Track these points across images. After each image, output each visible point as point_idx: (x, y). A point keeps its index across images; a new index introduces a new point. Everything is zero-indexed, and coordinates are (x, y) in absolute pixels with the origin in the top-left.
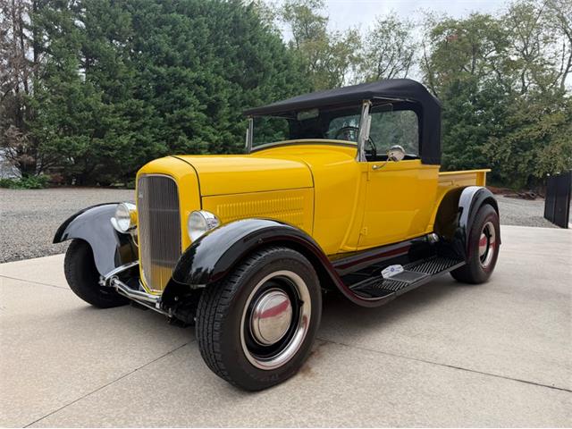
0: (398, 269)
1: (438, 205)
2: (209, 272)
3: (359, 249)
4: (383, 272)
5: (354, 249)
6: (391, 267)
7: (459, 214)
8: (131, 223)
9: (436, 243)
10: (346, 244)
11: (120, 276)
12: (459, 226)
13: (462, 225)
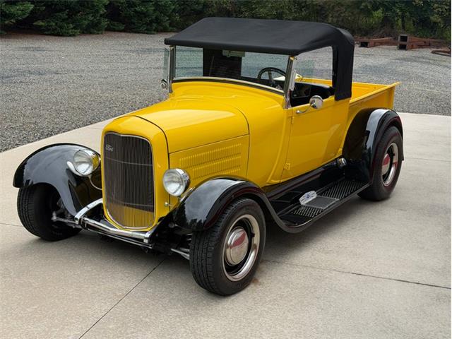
0: (312, 195)
1: (347, 129)
2: (203, 222)
3: (282, 181)
4: (301, 199)
5: (278, 181)
6: (306, 194)
7: (366, 137)
8: (93, 170)
10: (273, 178)
12: (366, 148)
13: (368, 147)
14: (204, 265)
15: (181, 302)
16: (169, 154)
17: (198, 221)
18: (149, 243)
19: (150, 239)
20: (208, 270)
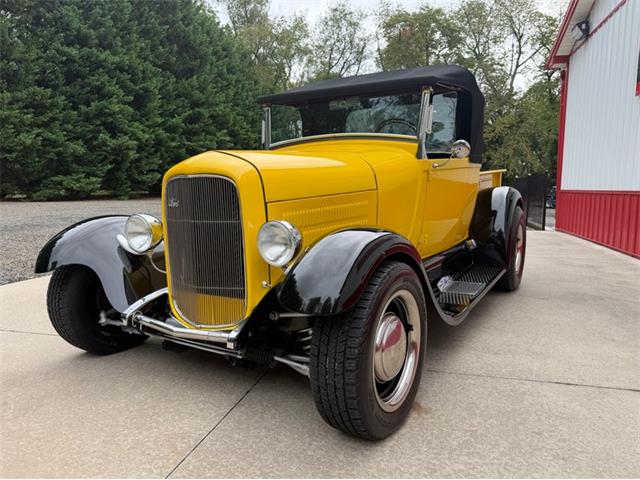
4: (438, 286)
6: (444, 279)
7: (493, 218)
8: (153, 241)
9: (475, 249)
11: (144, 310)
14: (339, 386)
15: (296, 460)
16: (266, 204)
17: (322, 301)
18: (236, 348)
19: (238, 340)
20: (348, 395)
